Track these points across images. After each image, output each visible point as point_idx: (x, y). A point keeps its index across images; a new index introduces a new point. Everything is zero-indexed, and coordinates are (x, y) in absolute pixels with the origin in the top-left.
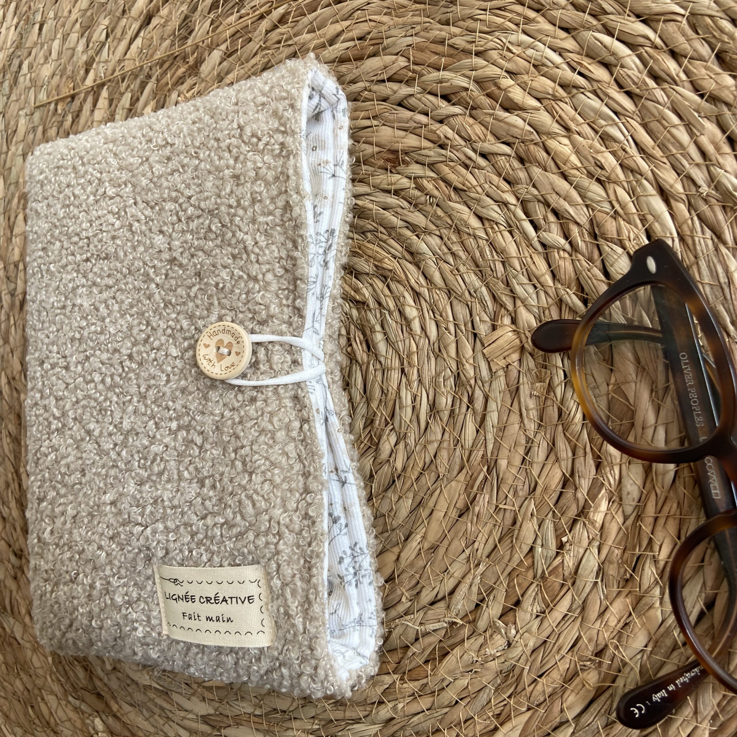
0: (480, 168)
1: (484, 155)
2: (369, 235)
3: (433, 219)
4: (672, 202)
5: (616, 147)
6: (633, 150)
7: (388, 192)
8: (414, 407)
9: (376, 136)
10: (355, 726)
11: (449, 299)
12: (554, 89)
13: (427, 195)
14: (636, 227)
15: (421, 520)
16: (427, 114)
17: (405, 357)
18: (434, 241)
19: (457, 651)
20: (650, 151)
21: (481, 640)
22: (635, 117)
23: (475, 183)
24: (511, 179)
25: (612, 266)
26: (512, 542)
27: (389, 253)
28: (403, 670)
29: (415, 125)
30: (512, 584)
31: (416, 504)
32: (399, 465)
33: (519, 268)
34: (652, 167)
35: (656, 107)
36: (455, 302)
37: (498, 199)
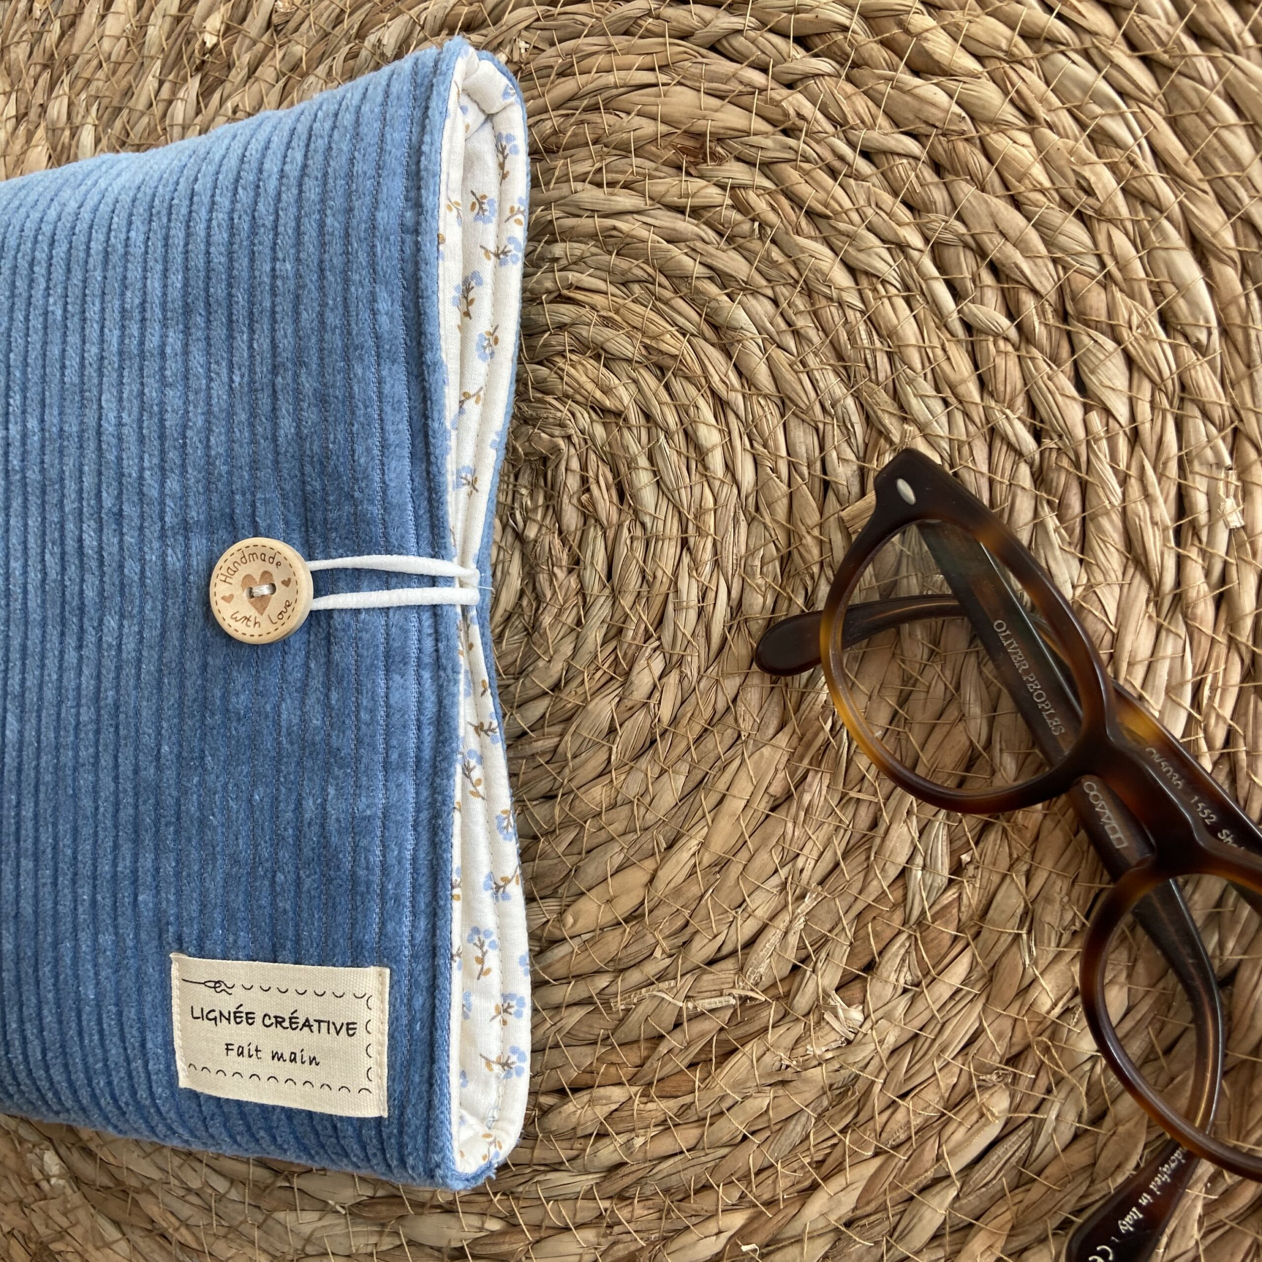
0: (859, 177)
1: (866, 155)
2: (636, 288)
3: (763, 267)
4: (1214, 263)
5: (1117, 156)
6: (1148, 164)
7: (680, 210)
8: (701, 611)
9: (663, 104)
10: (551, 1176)
11: (782, 416)
12: (1010, 41)
13: (753, 220)
14: (1144, 304)
15: (700, 813)
16: (764, 70)
17: (691, 517)
18: (763, 308)
19: (753, 1048)
20: (1181, 168)
21: (799, 1029)
22: (1156, 104)
23: (847, 204)
24: (917, 202)
25: (1092, 372)
26: (868, 858)
27: (674, 324)
28: (647, 1079)
29: (741, 88)
30: (862, 933)
31: (691, 785)
32: (666, 713)
33: (918, 366)
34: (1182, 197)
35: (1196, 90)
36: (793, 423)
37: (891, 237)
